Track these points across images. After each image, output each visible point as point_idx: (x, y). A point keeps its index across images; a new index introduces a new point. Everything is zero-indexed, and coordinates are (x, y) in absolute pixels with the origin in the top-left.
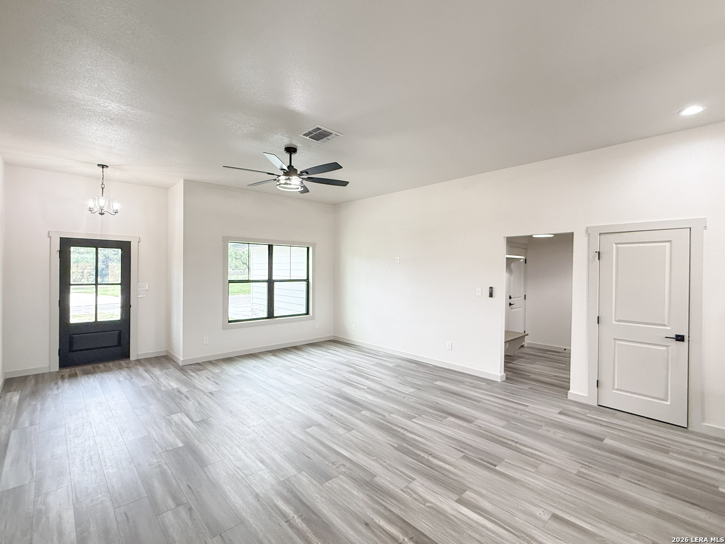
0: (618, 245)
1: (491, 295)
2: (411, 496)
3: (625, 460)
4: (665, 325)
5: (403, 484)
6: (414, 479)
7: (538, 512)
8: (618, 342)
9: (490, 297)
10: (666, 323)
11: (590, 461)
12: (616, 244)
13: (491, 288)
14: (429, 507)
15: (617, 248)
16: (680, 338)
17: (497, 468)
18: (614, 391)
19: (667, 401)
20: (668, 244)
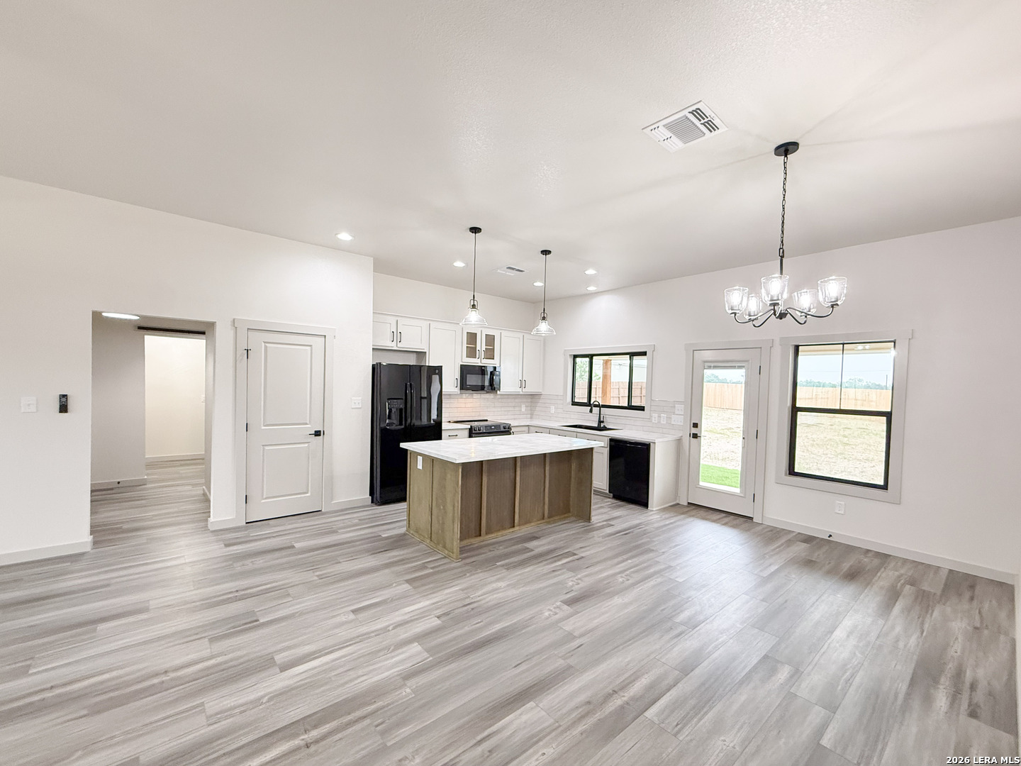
0: (267, 345)
1: (64, 408)
2: (231, 716)
3: (325, 550)
4: (306, 424)
5: (201, 720)
6: (202, 704)
7: (343, 619)
8: (267, 448)
9: (61, 412)
10: (308, 422)
11: (312, 565)
12: (265, 342)
13: (65, 396)
14: (269, 700)
15: (266, 347)
16: (317, 434)
17: (261, 621)
18: (263, 501)
19: (307, 493)
20: (309, 348)
